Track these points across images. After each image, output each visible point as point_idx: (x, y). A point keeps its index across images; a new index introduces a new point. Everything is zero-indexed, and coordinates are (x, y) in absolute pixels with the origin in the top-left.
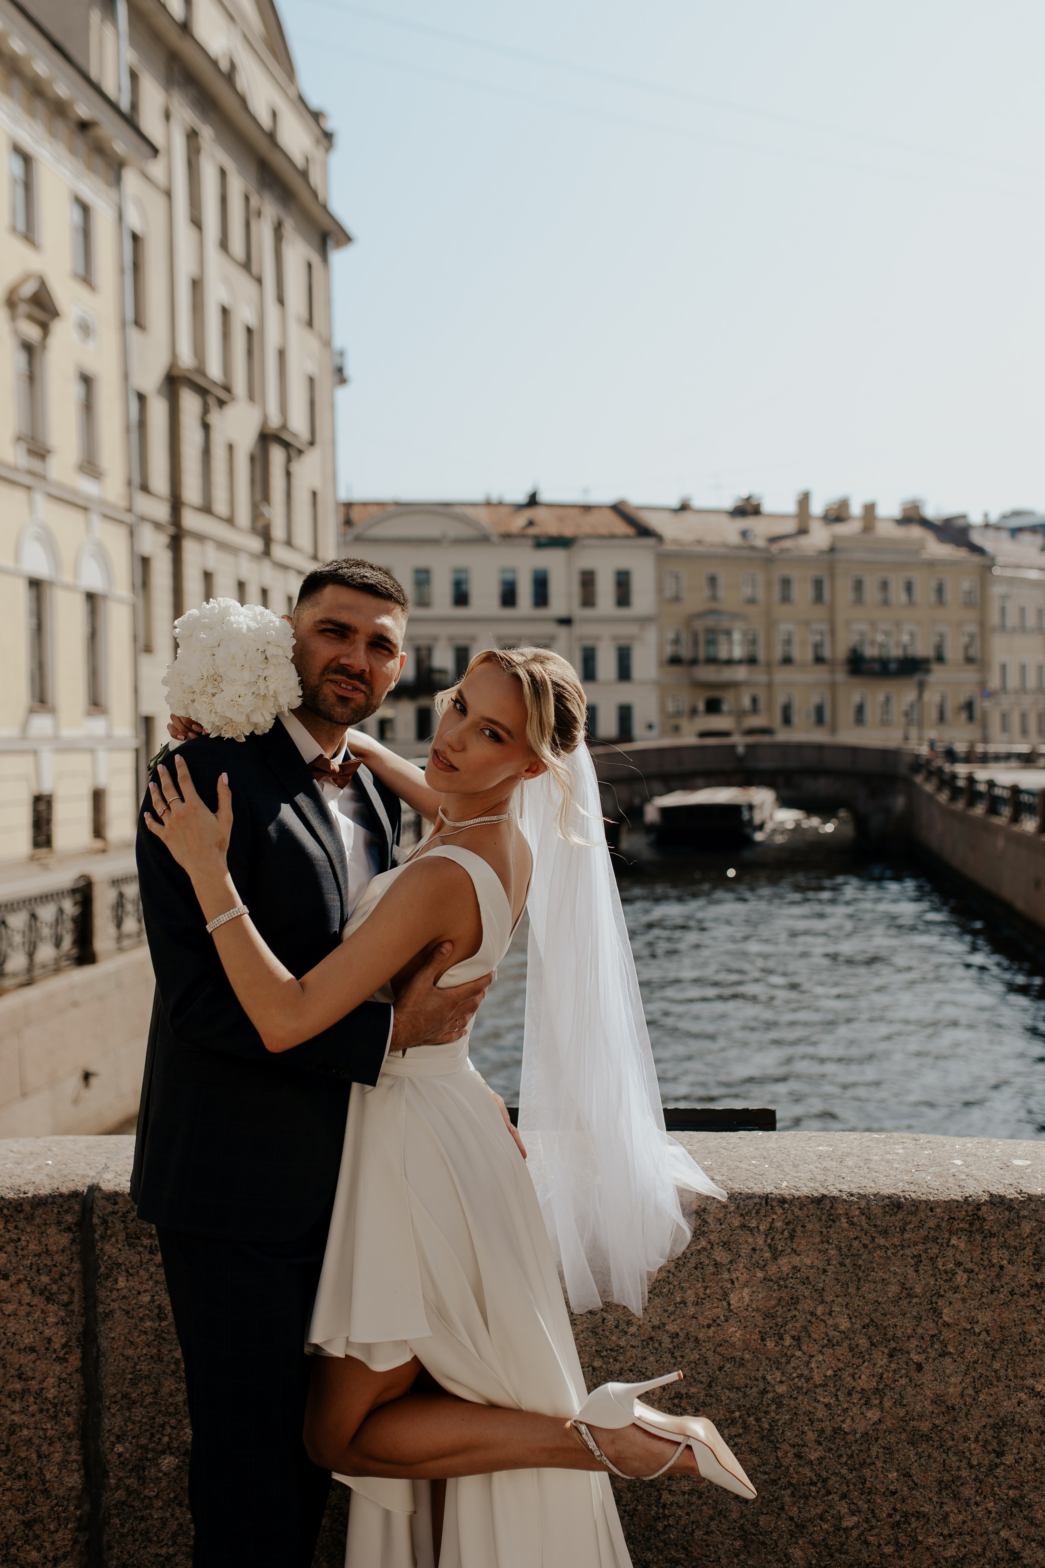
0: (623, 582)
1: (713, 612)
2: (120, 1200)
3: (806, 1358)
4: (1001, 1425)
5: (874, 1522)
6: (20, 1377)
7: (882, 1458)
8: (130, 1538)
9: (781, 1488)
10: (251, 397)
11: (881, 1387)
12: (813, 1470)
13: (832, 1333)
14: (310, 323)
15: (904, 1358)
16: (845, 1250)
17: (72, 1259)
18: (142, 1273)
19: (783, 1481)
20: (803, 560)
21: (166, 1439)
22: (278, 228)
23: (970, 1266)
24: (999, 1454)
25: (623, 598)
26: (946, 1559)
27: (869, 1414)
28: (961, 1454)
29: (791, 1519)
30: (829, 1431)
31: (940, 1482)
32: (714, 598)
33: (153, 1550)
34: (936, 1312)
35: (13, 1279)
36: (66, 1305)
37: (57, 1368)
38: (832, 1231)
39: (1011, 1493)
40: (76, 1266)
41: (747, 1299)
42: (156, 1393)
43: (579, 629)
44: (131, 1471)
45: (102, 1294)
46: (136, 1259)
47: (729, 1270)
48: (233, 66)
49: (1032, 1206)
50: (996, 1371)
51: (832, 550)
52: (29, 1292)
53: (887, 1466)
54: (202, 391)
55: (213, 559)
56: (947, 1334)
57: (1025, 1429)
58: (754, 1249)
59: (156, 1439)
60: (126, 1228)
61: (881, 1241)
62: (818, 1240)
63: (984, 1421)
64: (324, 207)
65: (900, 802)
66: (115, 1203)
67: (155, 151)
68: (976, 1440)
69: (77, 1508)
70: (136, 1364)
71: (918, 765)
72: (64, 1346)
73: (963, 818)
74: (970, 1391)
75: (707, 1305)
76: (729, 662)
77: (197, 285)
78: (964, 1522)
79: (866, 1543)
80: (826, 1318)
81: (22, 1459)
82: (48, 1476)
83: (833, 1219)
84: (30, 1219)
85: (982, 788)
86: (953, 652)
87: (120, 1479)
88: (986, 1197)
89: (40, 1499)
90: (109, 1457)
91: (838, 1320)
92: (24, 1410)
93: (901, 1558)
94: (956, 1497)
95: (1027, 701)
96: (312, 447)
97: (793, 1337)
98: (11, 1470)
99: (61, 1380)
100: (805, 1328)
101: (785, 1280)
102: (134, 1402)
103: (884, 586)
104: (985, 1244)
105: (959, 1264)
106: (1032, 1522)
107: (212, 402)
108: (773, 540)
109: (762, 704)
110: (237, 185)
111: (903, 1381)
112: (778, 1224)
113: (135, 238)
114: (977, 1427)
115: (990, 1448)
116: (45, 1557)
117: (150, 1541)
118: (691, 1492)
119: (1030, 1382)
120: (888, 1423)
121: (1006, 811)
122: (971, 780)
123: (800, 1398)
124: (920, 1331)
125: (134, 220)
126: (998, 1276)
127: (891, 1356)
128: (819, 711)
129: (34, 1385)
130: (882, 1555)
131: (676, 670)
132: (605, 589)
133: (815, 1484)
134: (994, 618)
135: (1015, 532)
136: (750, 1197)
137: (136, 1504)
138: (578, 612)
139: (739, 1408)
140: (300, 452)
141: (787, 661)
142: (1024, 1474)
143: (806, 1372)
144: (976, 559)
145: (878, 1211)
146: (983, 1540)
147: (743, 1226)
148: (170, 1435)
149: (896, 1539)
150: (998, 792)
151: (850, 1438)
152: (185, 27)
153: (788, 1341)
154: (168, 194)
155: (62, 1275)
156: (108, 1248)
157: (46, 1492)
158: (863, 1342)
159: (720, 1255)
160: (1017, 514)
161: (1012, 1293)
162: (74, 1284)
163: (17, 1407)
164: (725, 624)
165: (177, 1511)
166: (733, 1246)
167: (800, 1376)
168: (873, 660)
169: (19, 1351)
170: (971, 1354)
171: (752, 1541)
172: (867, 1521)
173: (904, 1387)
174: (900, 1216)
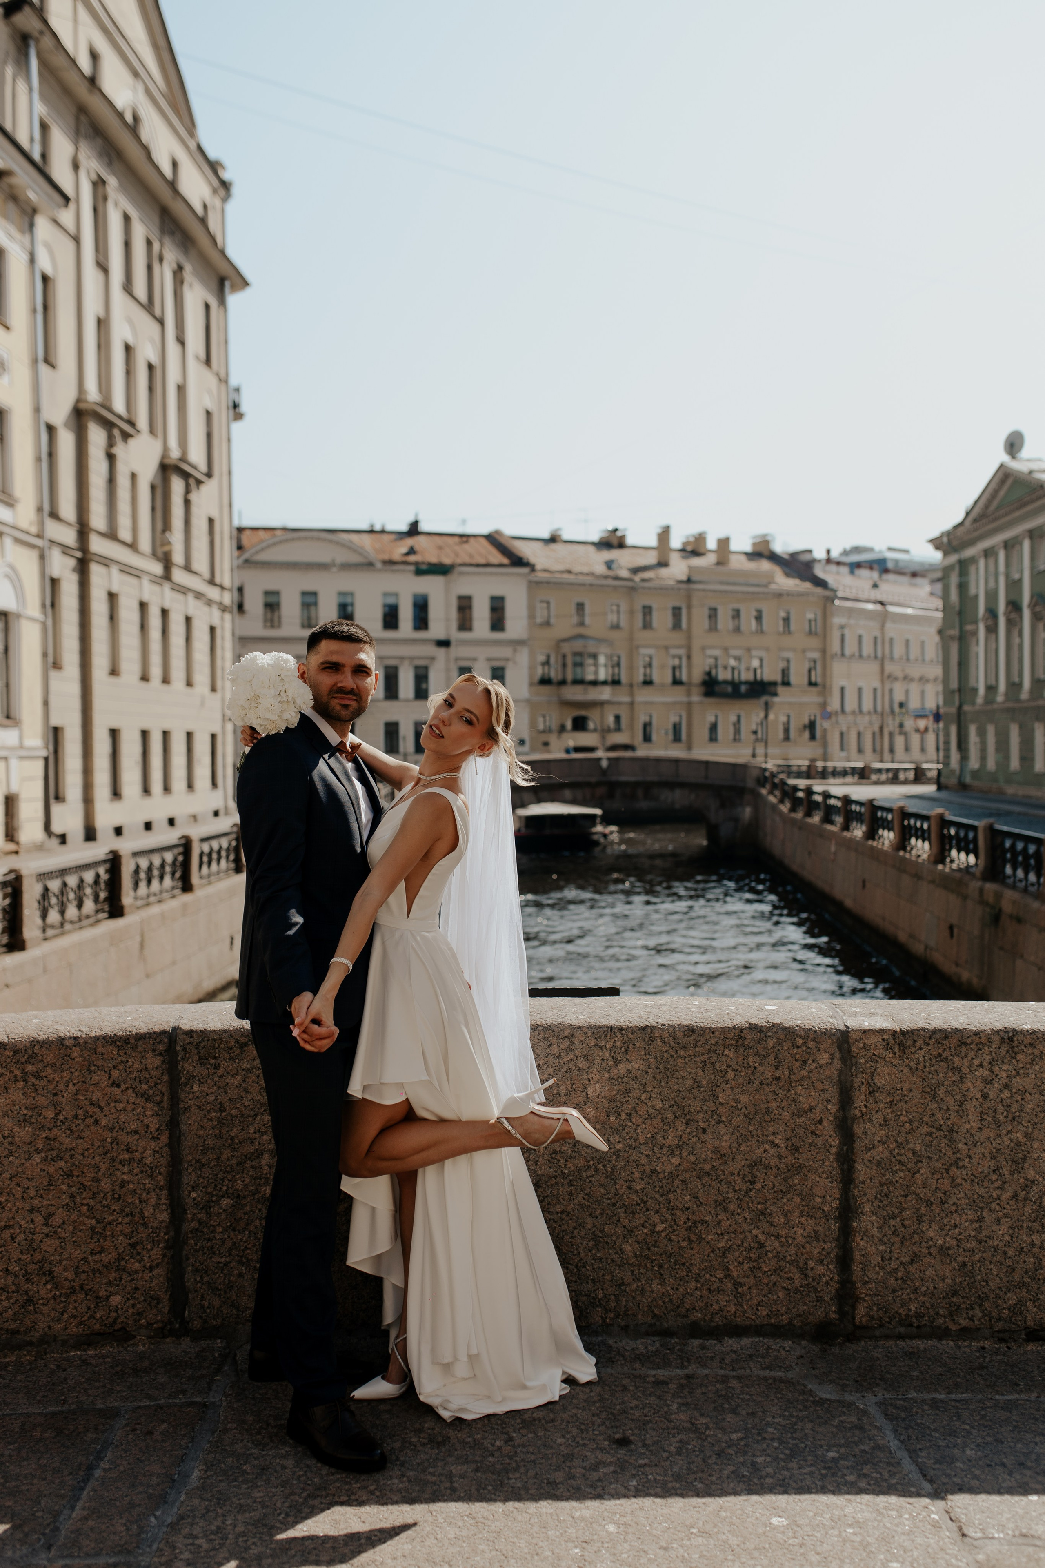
0: (497, 607)
1: (580, 636)
2: (194, 1035)
3: (634, 1127)
4: (753, 1165)
5: (675, 1227)
6: (128, 1150)
7: (681, 1187)
8: (201, 1252)
9: (618, 1208)
10: (152, 431)
11: (681, 1143)
12: (638, 1196)
13: (651, 1111)
14: (208, 361)
15: (695, 1125)
16: (659, 1059)
17: (163, 1074)
18: (209, 1081)
19: (620, 1204)
20: (663, 590)
21: (225, 1188)
22: (179, 271)
23: (736, 1067)
24: (752, 1183)
25: (498, 623)
26: (719, 1249)
27: (673, 1161)
28: (729, 1183)
29: (624, 1227)
30: (648, 1172)
31: (716, 1201)
32: (582, 624)
33: (216, 1259)
34: (715, 1096)
35: (123, 1087)
36: (159, 1103)
37: (153, 1144)
38: (651, 1047)
39: (759, 1207)
40: (166, 1078)
41: (598, 1091)
42: (218, 1158)
43: (455, 651)
44: (202, 1209)
45: (183, 1096)
46: (205, 1073)
47: (587, 1073)
48: (136, 118)
49: (775, 1030)
50: (751, 1132)
51: (689, 581)
52: (134, 1095)
53: (684, 1192)
54: (108, 425)
55: (118, 582)
56: (722, 1110)
57: (768, 1167)
58: (603, 1060)
59: (218, 1188)
60: (199, 1052)
61: (682, 1053)
62: (643, 1053)
63: (743, 1162)
64: (223, 253)
65: (747, 812)
66: (192, 1037)
67: (67, 199)
68: (739, 1175)
69: (165, 1234)
70: (205, 1140)
71: (764, 778)
72: (157, 1130)
73: (802, 826)
74: (735, 1145)
75: (574, 1095)
76: (595, 683)
77: (102, 324)
78: (730, 1225)
79: (671, 1240)
80: (647, 1101)
81: (129, 1204)
82: (146, 1214)
83: (652, 1040)
84: (134, 1048)
85: (818, 798)
86: (797, 677)
87: (194, 1214)
88: (746, 1025)
89: (141, 1229)
90: (187, 1201)
91: (655, 1103)
92: (130, 1172)
93: (692, 1249)
94: (726, 1210)
95: (863, 722)
96: (211, 480)
97: (627, 1114)
98: (122, 1211)
99: (155, 1152)
100: (634, 1108)
101: (622, 1078)
102: (204, 1165)
103: (737, 614)
104: (745, 1054)
105: (729, 1066)
106: (772, 1224)
107: (116, 432)
108: (636, 570)
109: (624, 722)
110: (139, 232)
111: (694, 1140)
112: (618, 1044)
113: (45, 279)
114: (739, 1167)
115: (746, 1179)
116: (144, 1267)
117: (214, 1253)
118: (562, 1212)
119: (771, 1138)
120: (685, 1166)
121: (839, 819)
122: (809, 791)
123: (631, 1151)
124: (705, 1108)
125: (44, 263)
126: (753, 1073)
127: (687, 1124)
128: (676, 728)
129: (137, 1155)
130: (680, 1247)
131: (546, 689)
132: (481, 614)
133: (639, 1205)
134: (835, 647)
135: (855, 566)
136: (601, 1027)
137: (205, 1230)
138: (455, 635)
139: (593, 1159)
140: (199, 482)
141: (648, 682)
142: (767, 1194)
143: (635, 1136)
144: (819, 590)
145: (680, 1034)
146: (742, 1236)
147: (596, 1045)
148: (227, 1186)
149: (689, 1237)
150: (832, 802)
151: (661, 1176)
152: (92, 81)
153: (623, 1116)
154: (77, 239)
155: (156, 1084)
156: (186, 1065)
157: (145, 1224)
158: (670, 1116)
159: (582, 1063)
160: (857, 550)
161: (761, 1083)
162: (164, 1090)
163: (126, 1170)
164: (591, 649)
165: (232, 1233)
166: (590, 1058)
167: (631, 1138)
168: (726, 682)
169: (127, 1133)
170: (736, 1121)
171: (600, 1241)
172: (671, 1226)
173: (695, 1143)
174: (693, 1037)
